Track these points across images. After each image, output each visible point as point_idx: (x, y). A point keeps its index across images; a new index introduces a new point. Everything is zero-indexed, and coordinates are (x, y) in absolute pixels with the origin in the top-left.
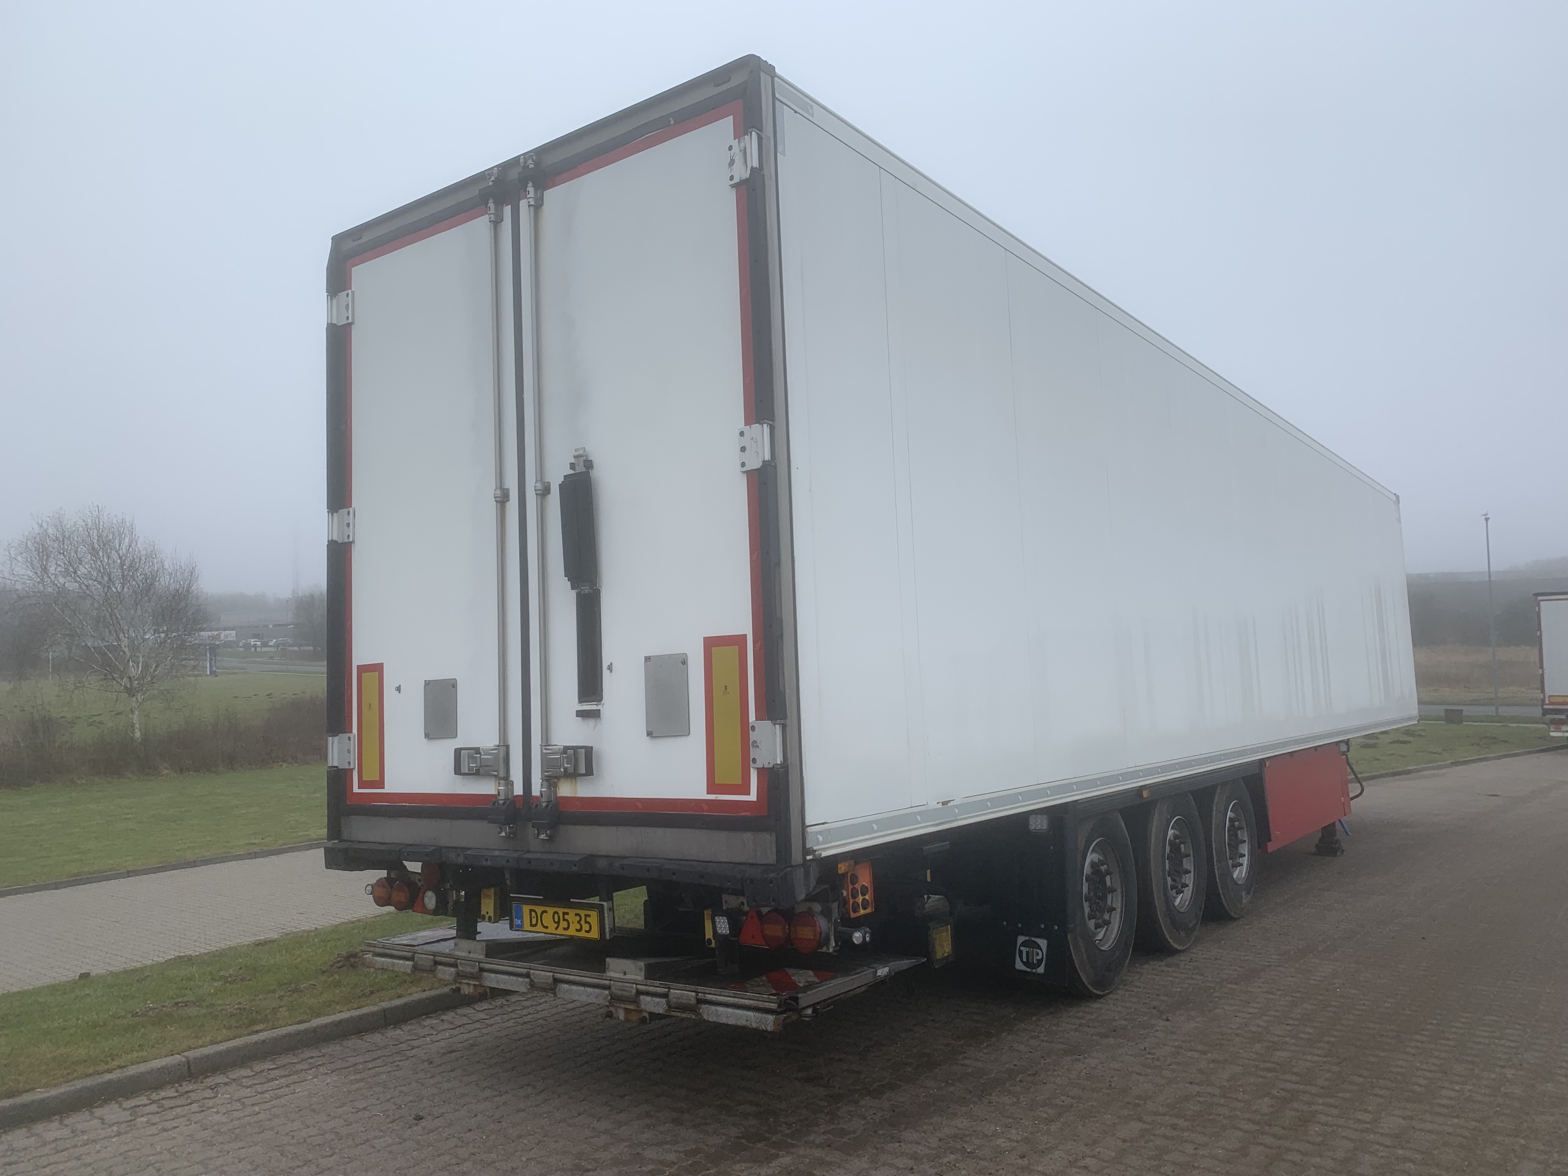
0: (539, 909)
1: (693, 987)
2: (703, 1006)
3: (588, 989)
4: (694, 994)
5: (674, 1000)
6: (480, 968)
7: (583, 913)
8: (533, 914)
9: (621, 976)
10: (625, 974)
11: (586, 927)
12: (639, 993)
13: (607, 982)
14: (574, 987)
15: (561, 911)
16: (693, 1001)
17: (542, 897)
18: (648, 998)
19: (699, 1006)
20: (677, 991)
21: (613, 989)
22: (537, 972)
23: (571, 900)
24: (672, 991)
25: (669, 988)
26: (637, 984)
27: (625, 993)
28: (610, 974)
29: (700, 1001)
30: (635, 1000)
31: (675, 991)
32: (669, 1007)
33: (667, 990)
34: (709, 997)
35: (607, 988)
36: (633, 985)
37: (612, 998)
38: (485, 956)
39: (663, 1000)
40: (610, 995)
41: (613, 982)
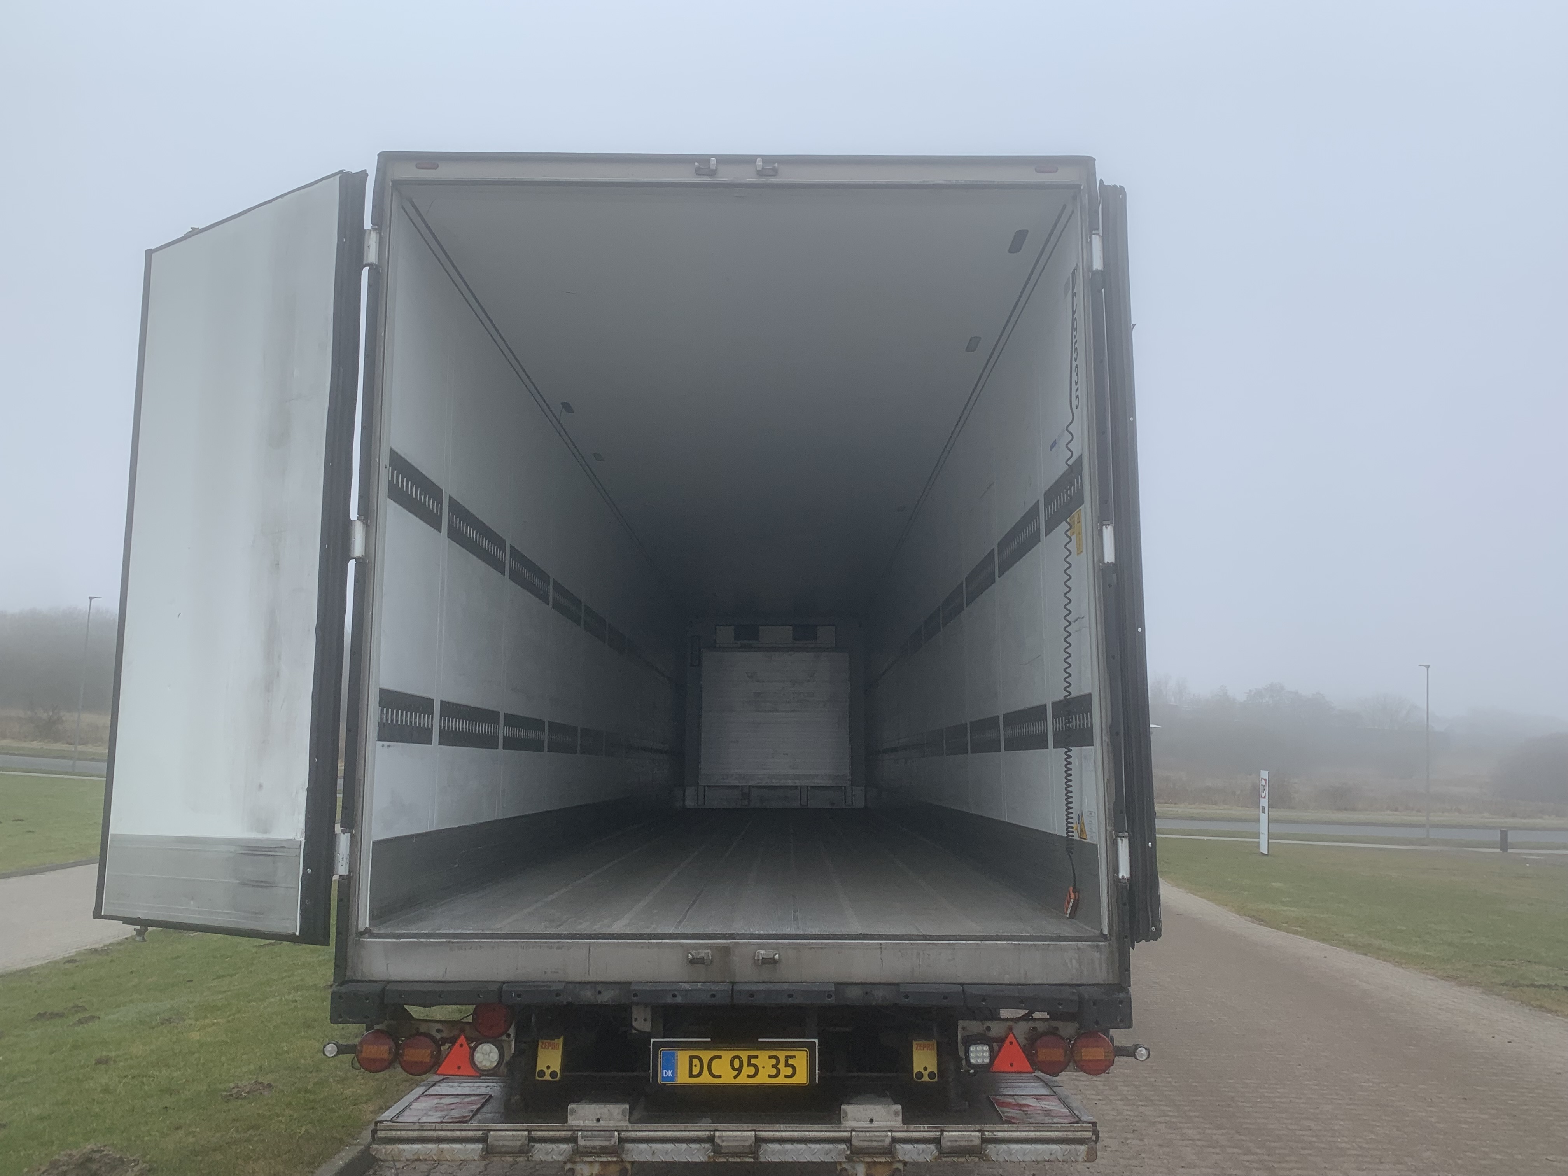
0: (706, 1055)
1: (978, 1127)
2: (989, 1146)
3: (813, 1146)
4: (977, 1134)
5: (949, 1144)
6: (619, 1137)
7: (782, 1055)
8: (696, 1062)
9: (867, 1124)
10: (871, 1121)
11: (786, 1071)
12: (894, 1140)
13: (846, 1134)
14: (788, 1146)
15: (744, 1055)
16: (977, 1142)
17: (710, 1040)
18: (909, 1147)
19: (984, 1146)
20: (954, 1133)
21: (855, 1142)
22: (724, 1133)
23: (760, 1040)
24: (945, 1133)
25: (942, 1131)
26: (891, 1131)
27: (874, 1144)
28: (849, 1123)
29: (985, 1141)
30: (889, 1151)
31: (951, 1133)
32: (941, 1153)
33: (938, 1133)
34: (1000, 1134)
35: (848, 1141)
36: (885, 1133)
37: (849, 1152)
38: (630, 1122)
39: (932, 1146)
40: (848, 1148)
41: (854, 1133)
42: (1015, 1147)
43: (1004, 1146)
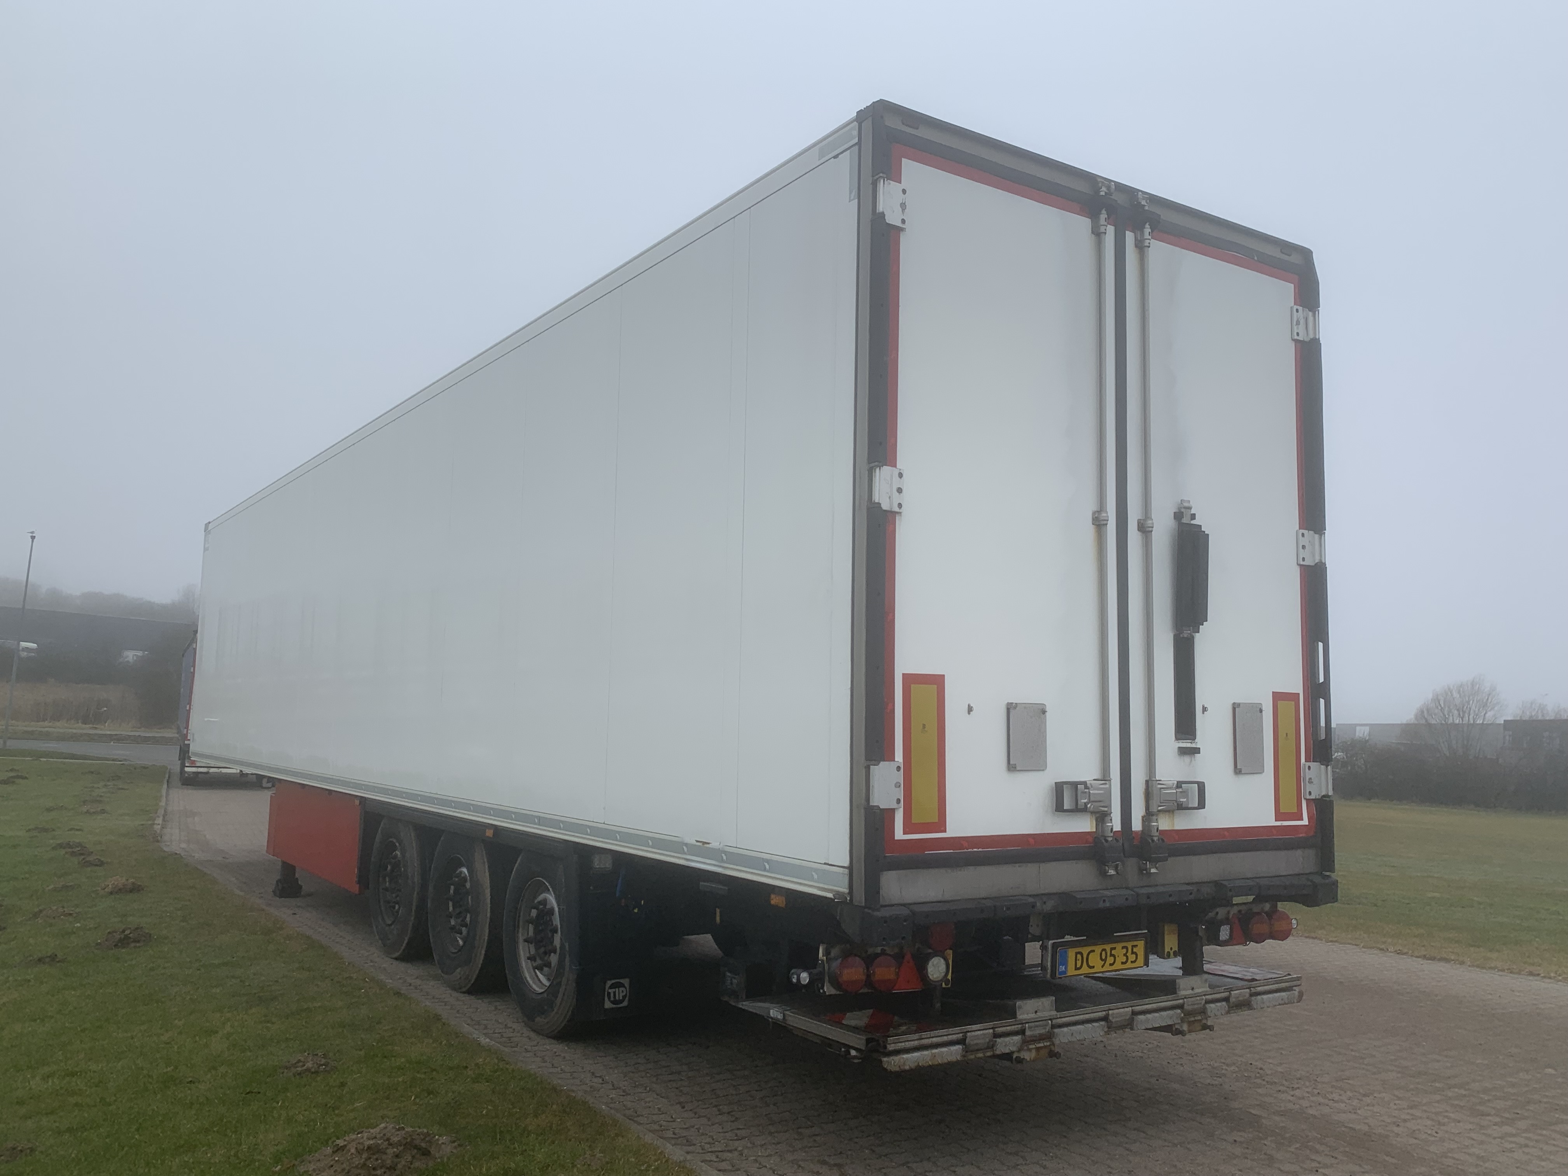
0: (1085, 951)
1: (1248, 985)
2: (1253, 998)
5: (1234, 1000)
6: (1052, 1025)
7: (1129, 945)
8: (1079, 956)
9: (1190, 992)
10: (1193, 989)
11: (1132, 957)
12: (1206, 1002)
13: (1181, 1001)
14: (1149, 1016)
15: (1108, 947)
17: (1085, 938)
18: (1212, 1005)
19: (1251, 998)
21: (1186, 1007)
22: (1116, 1011)
23: (1115, 934)
24: (1232, 992)
26: (1204, 995)
27: (1196, 1006)
28: (1183, 993)
33: (1229, 993)
35: (1181, 1007)
36: (1201, 997)
37: (1182, 1015)
38: (1057, 1010)
39: (1224, 1003)
40: (1182, 1012)
41: (1185, 1000)
42: (1265, 997)
43: (1259, 997)
